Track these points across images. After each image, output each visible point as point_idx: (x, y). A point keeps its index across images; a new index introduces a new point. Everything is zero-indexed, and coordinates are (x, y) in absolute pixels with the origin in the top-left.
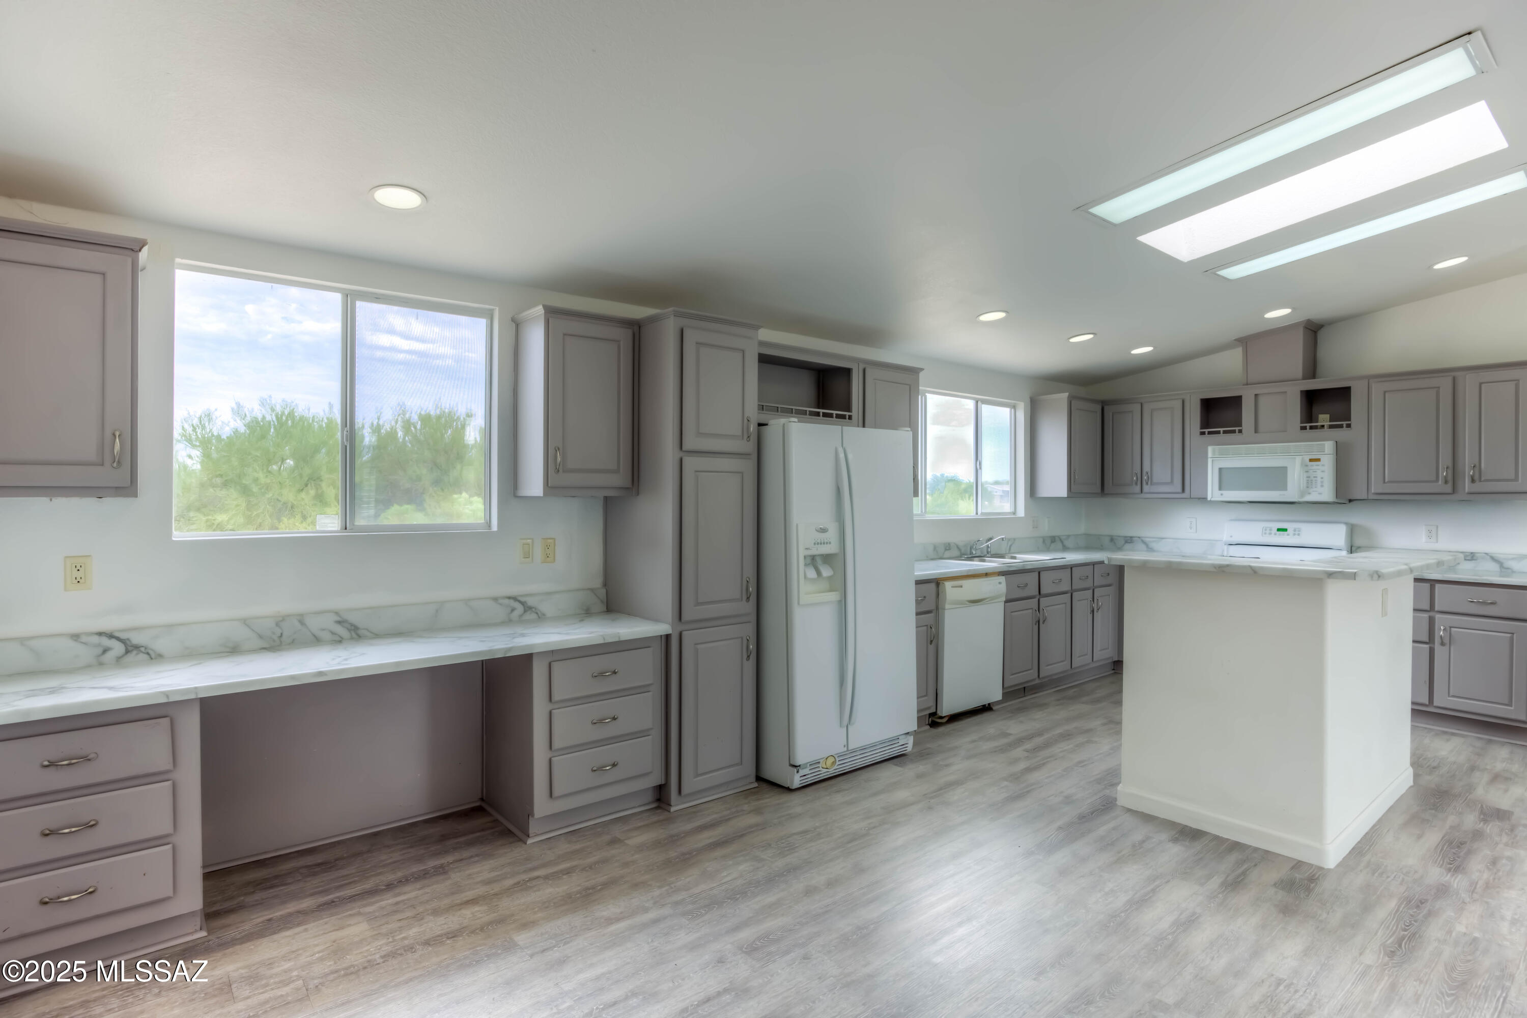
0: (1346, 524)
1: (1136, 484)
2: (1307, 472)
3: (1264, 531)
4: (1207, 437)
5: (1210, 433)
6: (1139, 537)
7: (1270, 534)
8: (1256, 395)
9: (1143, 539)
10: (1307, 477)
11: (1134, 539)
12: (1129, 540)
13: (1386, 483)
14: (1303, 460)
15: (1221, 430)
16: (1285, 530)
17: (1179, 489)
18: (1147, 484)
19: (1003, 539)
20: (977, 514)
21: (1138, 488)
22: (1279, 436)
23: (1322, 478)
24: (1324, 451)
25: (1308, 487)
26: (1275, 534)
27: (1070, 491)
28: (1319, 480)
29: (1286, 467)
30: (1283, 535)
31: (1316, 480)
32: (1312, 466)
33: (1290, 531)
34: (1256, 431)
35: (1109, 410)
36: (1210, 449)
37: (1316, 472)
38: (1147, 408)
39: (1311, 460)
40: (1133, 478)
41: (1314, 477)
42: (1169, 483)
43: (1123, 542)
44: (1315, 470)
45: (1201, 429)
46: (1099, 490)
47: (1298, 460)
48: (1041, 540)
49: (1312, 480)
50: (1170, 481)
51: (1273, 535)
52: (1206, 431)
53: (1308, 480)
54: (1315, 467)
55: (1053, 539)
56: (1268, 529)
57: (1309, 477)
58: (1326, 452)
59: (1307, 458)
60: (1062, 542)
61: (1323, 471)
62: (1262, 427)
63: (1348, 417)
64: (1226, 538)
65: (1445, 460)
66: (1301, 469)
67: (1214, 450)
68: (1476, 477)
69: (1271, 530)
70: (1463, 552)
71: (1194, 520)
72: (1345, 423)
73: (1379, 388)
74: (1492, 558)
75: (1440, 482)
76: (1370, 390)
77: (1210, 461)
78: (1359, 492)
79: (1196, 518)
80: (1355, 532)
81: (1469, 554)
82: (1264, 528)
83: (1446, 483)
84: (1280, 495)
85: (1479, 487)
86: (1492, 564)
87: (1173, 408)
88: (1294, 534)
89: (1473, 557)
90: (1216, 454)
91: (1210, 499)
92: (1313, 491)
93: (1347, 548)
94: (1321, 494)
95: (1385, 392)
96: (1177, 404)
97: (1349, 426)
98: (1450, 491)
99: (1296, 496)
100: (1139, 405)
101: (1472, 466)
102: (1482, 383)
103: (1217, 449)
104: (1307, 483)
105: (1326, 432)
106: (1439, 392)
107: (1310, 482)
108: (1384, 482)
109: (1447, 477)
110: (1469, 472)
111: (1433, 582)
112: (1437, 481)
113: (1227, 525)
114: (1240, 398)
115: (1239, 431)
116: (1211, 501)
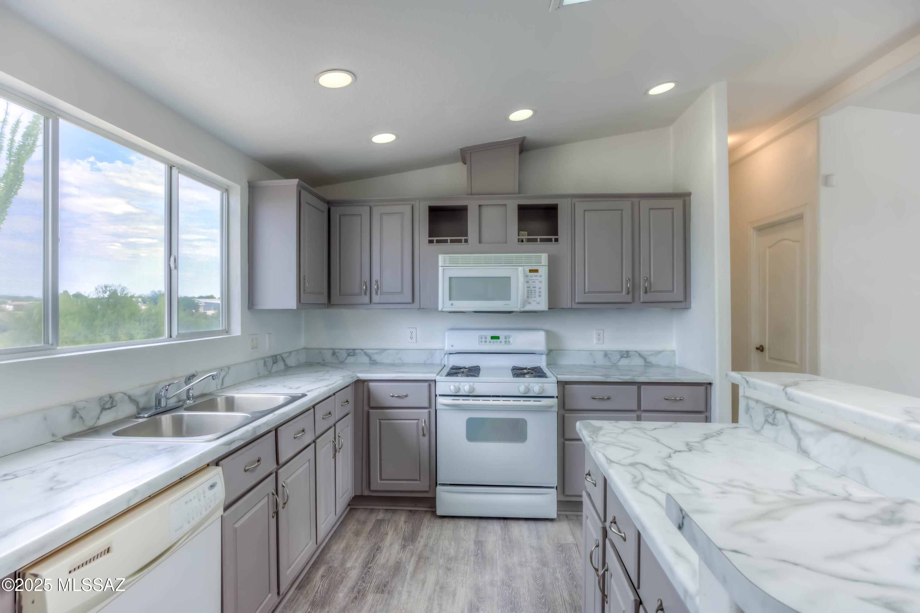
0: (544, 330)
1: (365, 293)
2: (527, 282)
3: (480, 340)
4: (436, 247)
5: (438, 241)
6: (362, 350)
7: (486, 342)
8: (480, 206)
9: (366, 351)
10: (528, 287)
11: (357, 351)
12: (352, 353)
13: (586, 293)
14: (524, 272)
15: (449, 238)
16: (498, 338)
17: (410, 300)
18: (377, 293)
19: (213, 377)
20: (171, 337)
21: (366, 299)
22: (500, 246)
23: (540, 288)
24: (541, 263)
25: (528, 297)
26: (490, 342)
27: (300, 301)
28: (537, 290)
29: (510, 278)
30: (497, 342)
31: (535, 290)
32: (531, 276)
33: (502, 339)
34: (480, 241)
35: (336, 212)
36: (441, 257)
38: (377, 211)
39: (531, 271)
40: (361, 288)
41: (534, 287)
43: (346, 355)
44: (534, 281)
45: (429, 237)
46: (325, 301)
47: (520, 269)
48: (261, 363)
49: (531, 290)
50: (400, 291)
51: (488, 343)
52: (435, 239)
53: (528, 290)
54: (534, 278)
55: (275, 359)
56: (483, 337)
58: (543, 264)
59: (527, 269)
60: (284, 360)
61: (540, 282)
62: (485, 237)
63: (555, 233)
64: (447, 348)
65: (627, 274)
66: (521, 279)
67: (445, 258)
68: (648, 289)
69: (486, 338)
70: (621, 351)
71: (414, 330)
72: (553, 237)
73: (580, 206)
74: (640, 355)
75: (624, 293)
76: (573, 207)
77: (440, 269)
78: (566, 301)
79: (416, 328)
80: (550, 336)
81: (625, 352)
82: (480, 336)
83: (628, 293)
84: (504, 305)
85: (650, 297)
86: (639, 362)
87: (403, 213)
88: (506, 342)
89: (628, 355)
90: (445, 263)
91: (440, 309)
92: (532, 301)
93: (546, 352)
94: (537, 303)
95: (585, 211)
96: (407, 209)
97: (556, 240)
98: (630, 300)
99: (519, 307)
100: (368, 208)
101: (645, 279)
102: (650, 209)
103: (446, 257)
104: (528, 293)
105: (539, 245)
106: (622, 214)
107: (530, 292)
108: (585, 293)
109: (628, 288)
110: (643, 284)
111: (640, 384)
112: (622, 291)
113: (447, 334)
114: (465, 207)
115: (466, 241)
116: (440, 312)
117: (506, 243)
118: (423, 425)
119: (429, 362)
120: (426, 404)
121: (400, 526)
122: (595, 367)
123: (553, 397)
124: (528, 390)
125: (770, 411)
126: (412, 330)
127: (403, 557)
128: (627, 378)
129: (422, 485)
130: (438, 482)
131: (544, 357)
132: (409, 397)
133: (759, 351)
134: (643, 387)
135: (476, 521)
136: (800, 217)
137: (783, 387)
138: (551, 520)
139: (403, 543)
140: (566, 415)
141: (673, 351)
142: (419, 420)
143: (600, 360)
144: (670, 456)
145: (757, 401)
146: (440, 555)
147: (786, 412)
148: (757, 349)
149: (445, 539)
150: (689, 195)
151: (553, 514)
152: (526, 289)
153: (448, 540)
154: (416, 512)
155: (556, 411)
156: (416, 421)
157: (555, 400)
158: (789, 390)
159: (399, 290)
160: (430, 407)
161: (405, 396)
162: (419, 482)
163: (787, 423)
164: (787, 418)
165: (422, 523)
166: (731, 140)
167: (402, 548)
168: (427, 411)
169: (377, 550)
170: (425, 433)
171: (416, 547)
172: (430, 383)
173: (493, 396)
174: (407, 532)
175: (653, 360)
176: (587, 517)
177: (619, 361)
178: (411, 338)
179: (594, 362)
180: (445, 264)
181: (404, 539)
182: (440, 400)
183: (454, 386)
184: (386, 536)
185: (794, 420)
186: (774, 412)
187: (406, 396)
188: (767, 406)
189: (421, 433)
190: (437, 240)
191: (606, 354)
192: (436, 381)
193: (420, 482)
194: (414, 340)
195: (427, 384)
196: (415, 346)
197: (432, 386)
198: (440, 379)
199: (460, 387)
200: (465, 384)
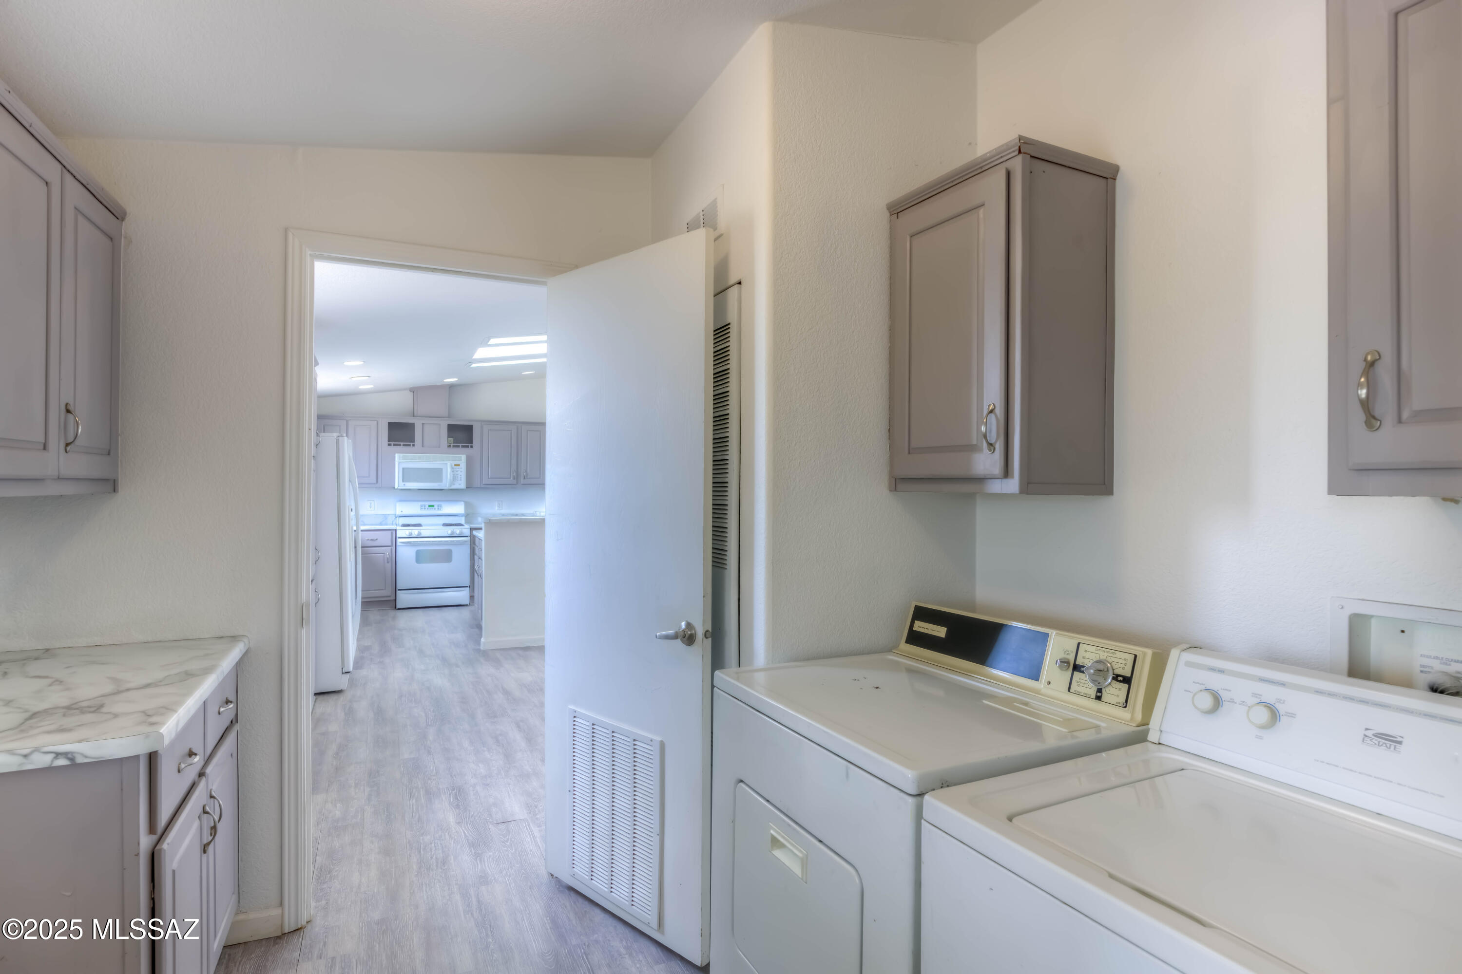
0: (464, 501)
2: (453, 471)
3: (421, 508)
4: (393, 448)
7: (425, 509)
8: (423, 424)
14: (451, 466)
15: (402, 443)
16: (433, 506)
17: (375, 481)
22: (435, 449)
23: (461, 476)
24: (462, 461)
25: (454, 481)
28: (459, 477)
29: (442, 469)
30: (432, 509)
32: (456, 468)
33: (436, 507)
34: (423, 446)
36: (397, 455)
38: (351, 423)
39: (455, 465)
41: (457, 475)
42: (367, 477)
44: (457, 471)
45: (389, 442)
47: (449, 464)
49: (456, 477)
51: (426, 509)
52: (392, 443)
56: (423, 506)
57: (454, 475)
59: (453, 464)
61: (461, 472)
62: (426, 444)
63: (471, 441)
64: (398, 513)
65: (514, 468)
66: (449, 470)
67: (399, 456)
68: (526, 477)
69: (425, 506)
72: (470, 445)
73: (486, 427)
75: (512, 479)
76: (482, 427)
77: (397, 463)
78: (476, 483)
79: (374, 501)
80: (467, 505)
82: (421, 506)
83: (514, 479)
84: (438, 485)
85: (526, 481)
87: (370, 425)
88: (438, 509)
90: (399, 459)
91: (396, 487)
92: (456, 483)
93: (464, 514)
94: (460, 485)
95: (489, 430)
96: (373, 423)
97: (472, 447)
98: (515, 483)
99: (448, 486)
100: (345, 422)
101: (525, 471)
102: (528, 431)
103: (401, 456)
104: (453, 478)
105: (460, 449)
106: (511, 433)
108: (488, 479)
109: (514, 476)
110: (523, 474)
112: (510, 478)
113: (398, 504)
114: (413, 424)
115: (414, 445)
116: (396, 489)
117: (440, 447)
118: (388, 556)
119: (384, 521)
120: (390, 544)
123: (467, 537)
124: (455, 533)
126: (371, 502)
129: (387, 592)
130: (398, 588)
131: (463, 518)
135: (423, 609)
138: (467, 605)
140: (473, 545)
142: (384, 553)
150: (544, 424)
151: (468, 602)
152: (452, 476)
153: (408, 619)
154: (381, 610)
155: (468, 543)
156: (383, 555)
157: (468, 538)
159: (368, 475)
160: (392, 545)
162: (384, 591)
165: (390, 614)
168: (390, 548)
170: (389, 561)
172: (392, 532)
173: (432, 537)
182: (399, 540)
183: (409, 533)
187: (377, 539)
189: (386, 561)
190: (394, 444)
192: (397, 530)
193: (386, 590)
194: (373, 509)
195: (390, 532)
196: (373, 513)
197: (394, 532)
198: (398, 528)
199: (412, 532)
200: (415, 531)
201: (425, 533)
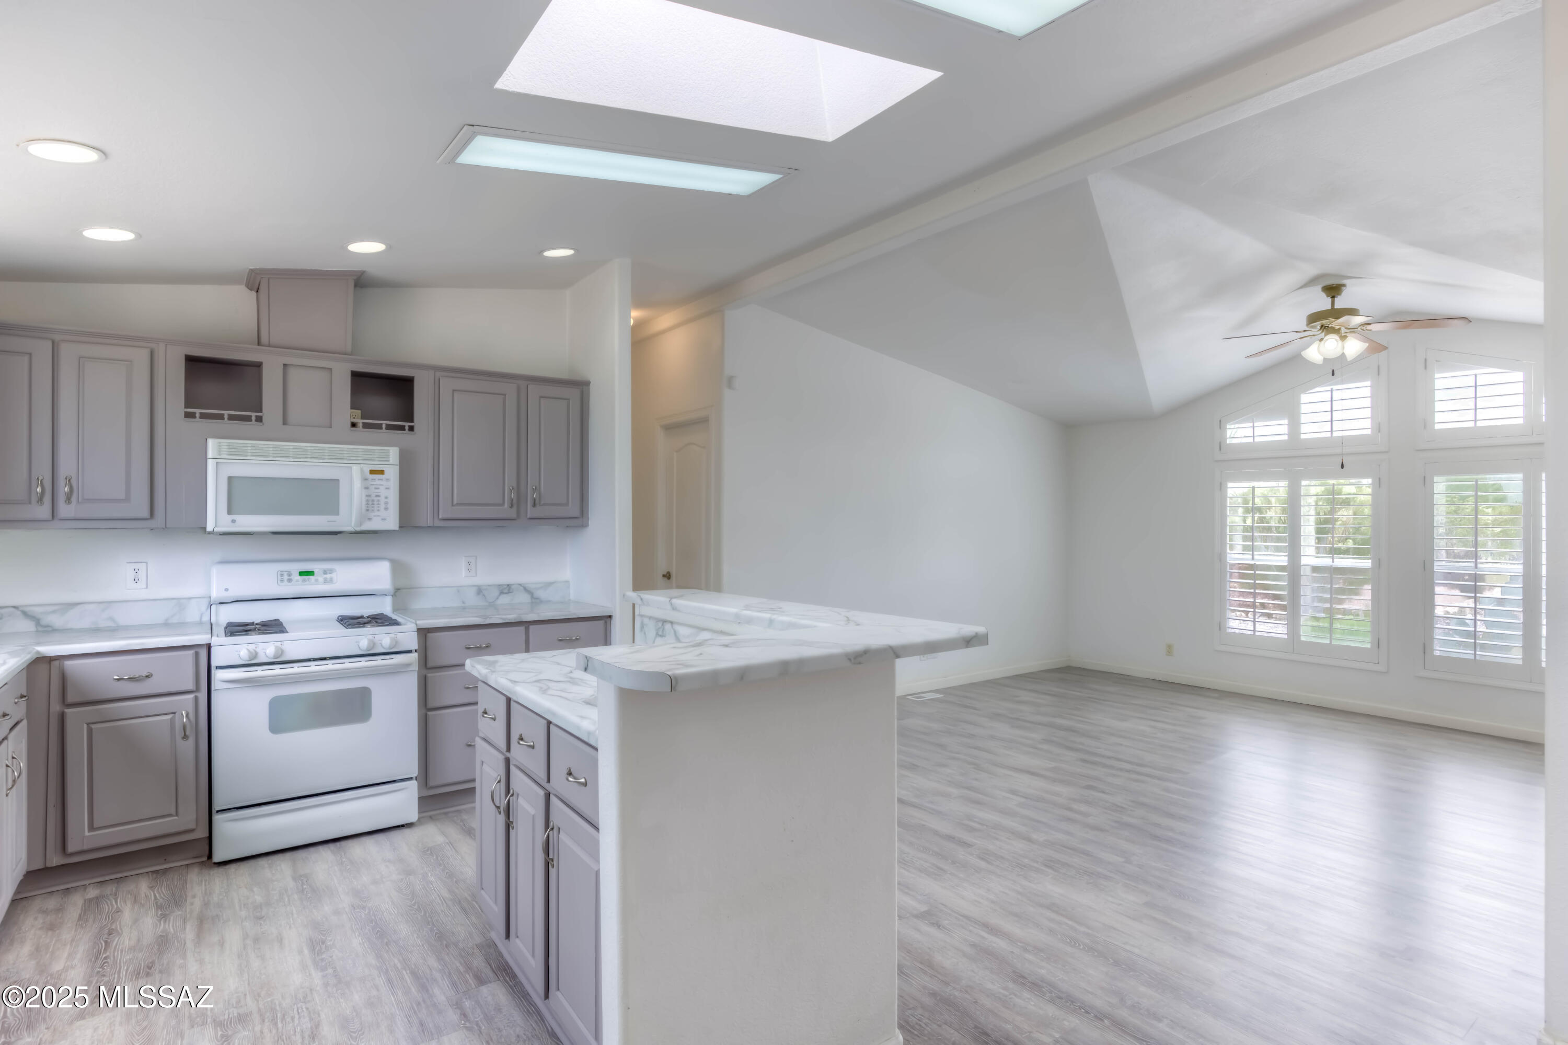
0: (390, 560)
1: (41, 500)
2: (367, 488)
3: (280, 578)
4: (198, 425)
5: (204, 416)
6: (14, 607)
7: (290, 580)
8: (285, 365)
9: (26, 609)
10: (367, 496)
13: (455, 505)
14: (363, 473)
15: (226, 413)
16: (310, 573)
17: (145, 513)
18: (68, 500)
21: (42, 512)
22: (320, 431)
23: (386, 498)
24: (388, 461)
25: (368, 510)
26: (297, 580)
28: (382, 500)
29: (338, 480)
30: (309, 580)
31: (378, 501)
32: (373, 479)
33: (319, 575)
34: (285, 423)
36: (211, 443)
37: (378, 488)
38: (69, 351)
39: (372, 472)
40: (30, 490)
41: (377, 496)
42: (123, 499)
44: (376, 486)
45: (185, 407)
47: (356, 469)
49: (373, 501)
51: (294, 582)
52: (198, 411)
53: (367, 500)
54: (377, 482)
56: (285, 574)
57: (370, 496)
58: (391, 462)
59: (367, 469)
61: (387, 488)
62: (293, 416)
63: (409, 416)
64: (217, 592)
65: (510, 481)
66: (357, 484)
67: (219, 446)
68: (537, 502)
69: (290, 574)
70: (499, 585)
71: (142, 567)
72: (407, 424)
73: (447, 385)
74: (526, 590)
75: (506, 505)
76: (438, 385)
77: (211, 465)
78: (424, 516)
79: (147, 563)
80: (398, 568)
81: (505, 586)
82: (279, 573)
83: (512, 506)
84: (328, 521)
85: (538, 512)
86: (524, 598)
87: (131, 361)
88: (325, 579)
89: (509, 590)
90: (220, 453)
91: (209, 528)
92: (375, 516)
93: (392, 591)
94: (382, 519)
95: (454, 391)
96: (140, 356)
97: (411, 429)
98: (514, 515)
99: (353, 524)
100: (50, 343)
101: (534, 487)
102: (541, 397)
103: (222, 444)
104: (368, 504)
105: (384, 434)
106: (504, 400)
107: (370, 502)
108: (453, 505)
109: (512, 500)
110: (531, 495)
111: (528, 624)
112: (503, 504)
113: (215, 570)
114: (258, 365)
115: (259, 419)
116: (209, 533)
117: (331, 427)
118: (185, 720)
119: (174, 620)
120: (190, 686)
121: (143, 895)
122: (464, 608)
123: (410, 652)
124: (373, 644)
125: (660, 624)
126: (136, 566)
127: (169, 928)
128: (511, 617)
129: (182, 821)
130: (216, 806)
131: (388, 600)
132: (154, 677)
133: (666, 578)
134: (532, 628)
135: (288, 855)
136: (704, 421)
137: (669, 599)
138: (411, 825)
139: (160, 913)
140: (429, 675)
141: (567, 582)
142: (174, 713)
143: (472, 599)
144: (571, 672)
145: (650, 618)
146: (237, 907)
147: (672, 623)
148: (664, 576)
149: (240, 888)
150: (587, 384)
151: (413, 816)
152: (364, 499)
153: (246, 888)
154: (165, 871)
155: (416, 671)
156: (169, 717)
157: (415, 656)
158: (674, 601)
159: (123, 496)
160: (198, 689)
161: (147, 677)
162: (176, 818)
163: (673, 631)
164: (672, 627)
165: (186, 881)
166: (635, 314)
167: (161, 919)
168: (191, 696)
169: (110, 935)
170: (187, 733)
171: (188, 911)
172: (197, 650)
173: (315, 660)
174: (161, 898)
175: (542, 594)
176: (483, 762)
177: (498, 598)
178: (136, 581)
179: (464, 602)
180: (220, 455)
181: (159, 907)
182: (219, 674)
183: (248, 650)
184: (119, 913)
185: (677, 628)
186: (663, 625)
188: (658, 620)
189: (179, 736)
190: (201, 414)
191: (480, 591)
192: (212, 645)
193: (178, 817)
194: (142, 584)
195: (191, 653)
196: (144, 594)
197: (203, 654)
198: (214, 641)
199: (258, 650)
200: (266, 646)
201: (293, 650)
